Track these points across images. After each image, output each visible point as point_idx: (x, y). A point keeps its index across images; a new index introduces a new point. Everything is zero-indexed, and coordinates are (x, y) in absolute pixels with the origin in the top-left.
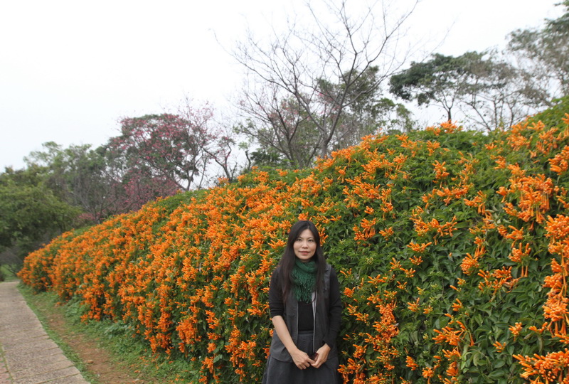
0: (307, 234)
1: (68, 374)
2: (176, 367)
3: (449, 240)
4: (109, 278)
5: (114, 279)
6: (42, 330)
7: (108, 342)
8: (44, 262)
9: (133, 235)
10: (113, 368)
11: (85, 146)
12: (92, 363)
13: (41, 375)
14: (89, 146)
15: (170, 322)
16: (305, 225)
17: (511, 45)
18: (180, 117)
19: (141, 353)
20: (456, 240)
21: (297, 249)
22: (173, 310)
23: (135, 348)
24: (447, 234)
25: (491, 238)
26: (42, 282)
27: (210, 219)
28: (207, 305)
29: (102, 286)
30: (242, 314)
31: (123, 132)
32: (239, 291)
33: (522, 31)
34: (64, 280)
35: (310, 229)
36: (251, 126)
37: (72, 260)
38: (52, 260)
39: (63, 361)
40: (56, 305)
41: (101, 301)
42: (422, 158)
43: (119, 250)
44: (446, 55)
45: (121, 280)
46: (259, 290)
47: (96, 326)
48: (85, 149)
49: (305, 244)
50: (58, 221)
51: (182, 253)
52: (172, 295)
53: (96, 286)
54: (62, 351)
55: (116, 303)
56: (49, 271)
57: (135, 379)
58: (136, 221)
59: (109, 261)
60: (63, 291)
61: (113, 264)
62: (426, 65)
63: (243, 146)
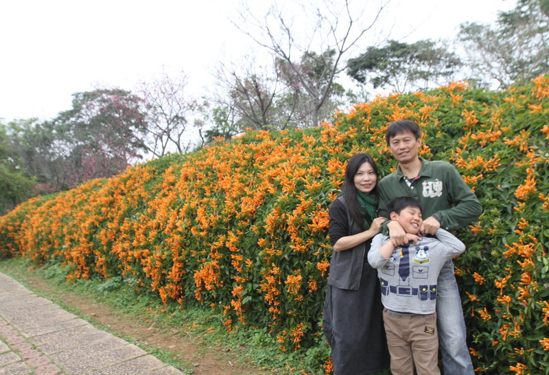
0: (366, 167)
1: (76, 325)
2: (191, 314)
3: (494, 174)
4: (101, 235)
5: (106, 236)
6: (25, 289)
7: (104, 298)
8: (10, 228)
9: (123, 194)
10: (120, 320)
11: (31, 119)
12: (95, 316)
13: (47, 326)
14: (35, 120)
15: (183, 272)
16: (364, 158)
17: (459, 36)
18: (133, 93)
19: (147, 305)
20: (501, 175)
21: (358, 183)
22: (187, 259)
23: (138, 301)
24: (491, 170)
25: (540, 169)
26: (8, 248)
27: (220, 171)
28: (232, 249)
29: (91, 244)
30: (279, 253)
31: (74, 106)
32: (275, 232)
33: (470, 24)
34: (38, 244)
35: (369, 162)
36: (206, 104)
37: (46, 223)
38: (20, 226)
39: (63, 314)
40: (29, 269)
41: (90, 260)
42: (446, 109)
43: (109, 209)
44: (400, 42)
45: (113, 237)
46: (300, 228)
47: (86, 285)
48: (30, 123)
49: (366, 177)
50: (12, 191)
51: (193, 205)
52: (185, 245)
53: (84, 245)
54: (58, 306)
55: (109, 260)
56: (16, 237)
57: (149, 327)
58: (125, 181)
59: (97, 220)
60: (37, 255)
61: (102, 223)
62: (382, 50)
63: (198, 123)
